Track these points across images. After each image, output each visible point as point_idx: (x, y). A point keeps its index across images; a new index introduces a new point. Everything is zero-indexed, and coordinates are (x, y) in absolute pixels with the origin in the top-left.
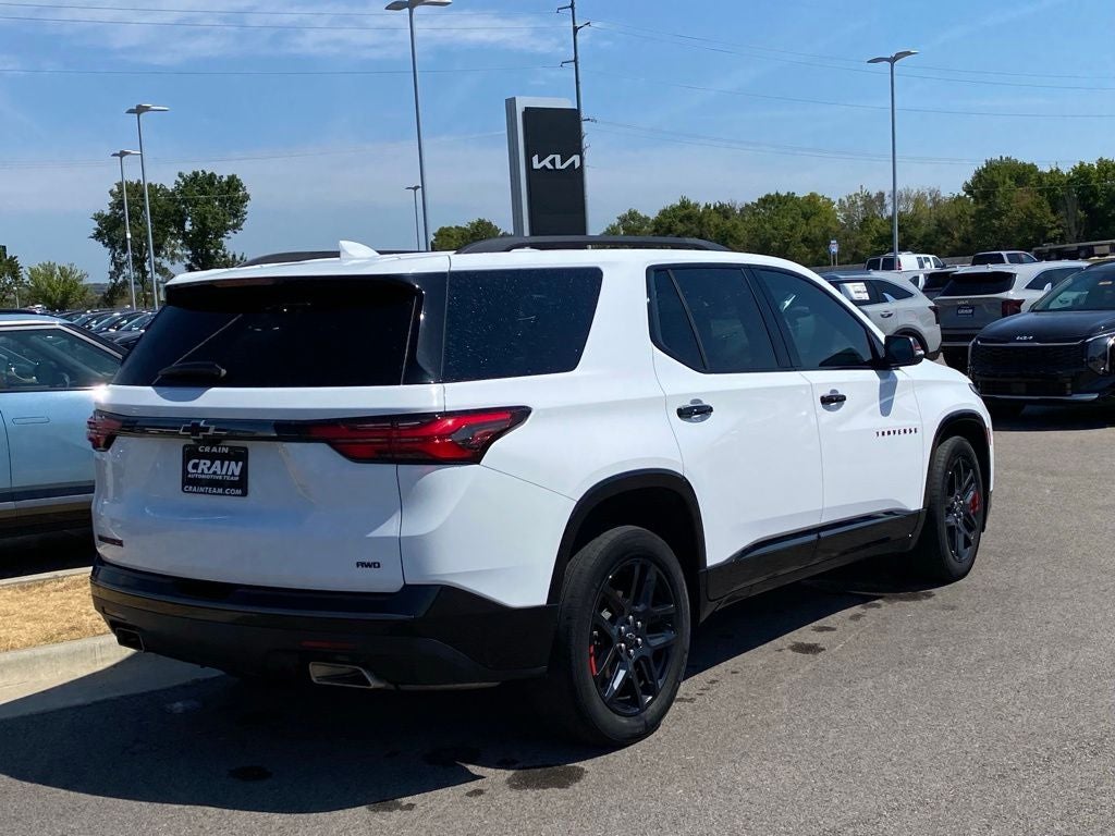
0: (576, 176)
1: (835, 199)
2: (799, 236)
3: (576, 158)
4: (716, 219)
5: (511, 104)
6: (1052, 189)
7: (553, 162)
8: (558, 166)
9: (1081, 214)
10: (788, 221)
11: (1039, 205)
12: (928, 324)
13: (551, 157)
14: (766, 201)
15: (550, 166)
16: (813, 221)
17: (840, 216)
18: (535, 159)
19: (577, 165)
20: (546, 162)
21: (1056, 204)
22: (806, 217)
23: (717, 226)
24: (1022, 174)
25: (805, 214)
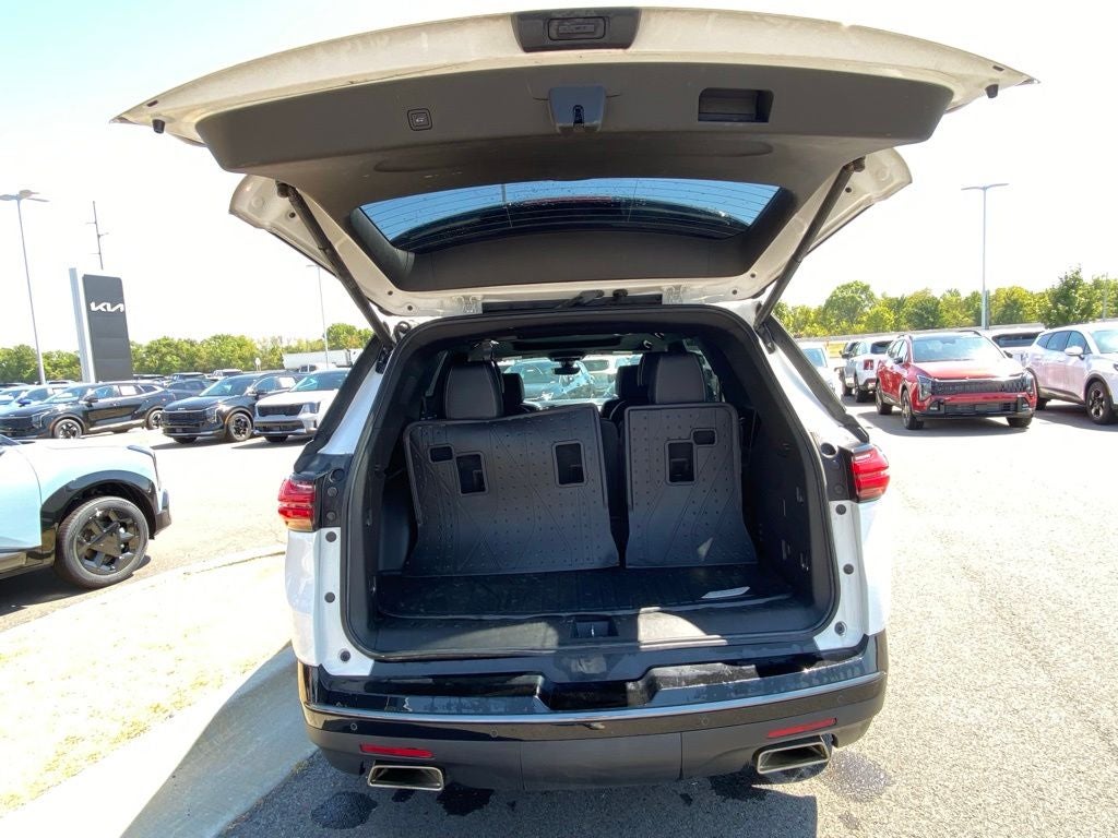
0: (121, 317)
1: (255, 338)
3: (121, 306)
4: (186, 346)
5: (73, 272)
7: (105, 307)
8: (109, 309)
10: (230, 348)
13: (103, 304)
14: (216, 338)
15: (104, 310)
16: (245, 349)
17: (259, 346)
18: (93, 305)
19: (122, 310)
20: (101, 307)
23: (188, 350)
25: (239, 345)
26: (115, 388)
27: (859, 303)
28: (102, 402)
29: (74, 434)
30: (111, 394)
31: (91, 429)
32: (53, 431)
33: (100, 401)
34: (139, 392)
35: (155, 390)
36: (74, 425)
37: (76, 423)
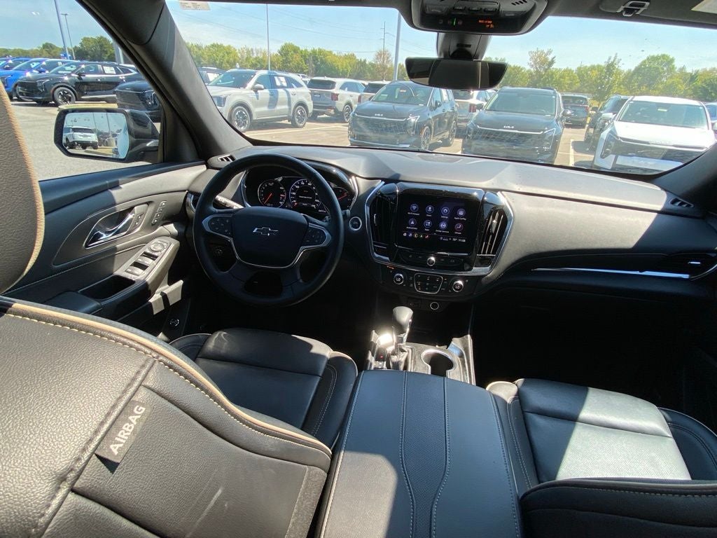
1: (237, 49)
2: (225, 60)
6: (305, 56)
9: (313, 66)
10: (221, 54)
11: (301, 60)
12: (308, 100)
14: (213, 46)
16: (231, 55)
17: (239, 55)
21: (306, 61)
22: (228, 53)
24: (296, 50)
25: (227, 53)
26: (100, 66)
27: (660, 73)
28: (89, 77)
29: (70, 99)
30: (96, 72)
31: (83, 97)
32: (53, 95)
33: (87, 76)
34: (118, 72)
35: (131, 72)
36: (68, 93)
37: (71, 92)
